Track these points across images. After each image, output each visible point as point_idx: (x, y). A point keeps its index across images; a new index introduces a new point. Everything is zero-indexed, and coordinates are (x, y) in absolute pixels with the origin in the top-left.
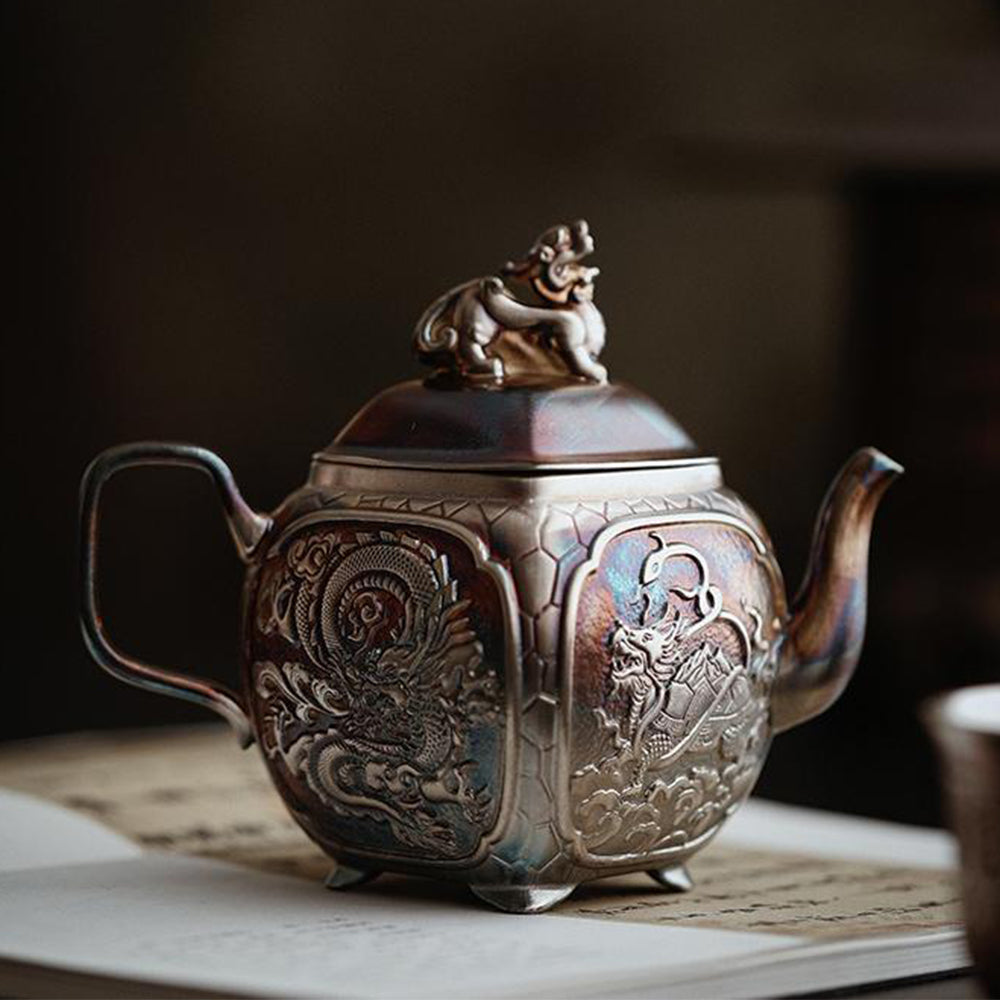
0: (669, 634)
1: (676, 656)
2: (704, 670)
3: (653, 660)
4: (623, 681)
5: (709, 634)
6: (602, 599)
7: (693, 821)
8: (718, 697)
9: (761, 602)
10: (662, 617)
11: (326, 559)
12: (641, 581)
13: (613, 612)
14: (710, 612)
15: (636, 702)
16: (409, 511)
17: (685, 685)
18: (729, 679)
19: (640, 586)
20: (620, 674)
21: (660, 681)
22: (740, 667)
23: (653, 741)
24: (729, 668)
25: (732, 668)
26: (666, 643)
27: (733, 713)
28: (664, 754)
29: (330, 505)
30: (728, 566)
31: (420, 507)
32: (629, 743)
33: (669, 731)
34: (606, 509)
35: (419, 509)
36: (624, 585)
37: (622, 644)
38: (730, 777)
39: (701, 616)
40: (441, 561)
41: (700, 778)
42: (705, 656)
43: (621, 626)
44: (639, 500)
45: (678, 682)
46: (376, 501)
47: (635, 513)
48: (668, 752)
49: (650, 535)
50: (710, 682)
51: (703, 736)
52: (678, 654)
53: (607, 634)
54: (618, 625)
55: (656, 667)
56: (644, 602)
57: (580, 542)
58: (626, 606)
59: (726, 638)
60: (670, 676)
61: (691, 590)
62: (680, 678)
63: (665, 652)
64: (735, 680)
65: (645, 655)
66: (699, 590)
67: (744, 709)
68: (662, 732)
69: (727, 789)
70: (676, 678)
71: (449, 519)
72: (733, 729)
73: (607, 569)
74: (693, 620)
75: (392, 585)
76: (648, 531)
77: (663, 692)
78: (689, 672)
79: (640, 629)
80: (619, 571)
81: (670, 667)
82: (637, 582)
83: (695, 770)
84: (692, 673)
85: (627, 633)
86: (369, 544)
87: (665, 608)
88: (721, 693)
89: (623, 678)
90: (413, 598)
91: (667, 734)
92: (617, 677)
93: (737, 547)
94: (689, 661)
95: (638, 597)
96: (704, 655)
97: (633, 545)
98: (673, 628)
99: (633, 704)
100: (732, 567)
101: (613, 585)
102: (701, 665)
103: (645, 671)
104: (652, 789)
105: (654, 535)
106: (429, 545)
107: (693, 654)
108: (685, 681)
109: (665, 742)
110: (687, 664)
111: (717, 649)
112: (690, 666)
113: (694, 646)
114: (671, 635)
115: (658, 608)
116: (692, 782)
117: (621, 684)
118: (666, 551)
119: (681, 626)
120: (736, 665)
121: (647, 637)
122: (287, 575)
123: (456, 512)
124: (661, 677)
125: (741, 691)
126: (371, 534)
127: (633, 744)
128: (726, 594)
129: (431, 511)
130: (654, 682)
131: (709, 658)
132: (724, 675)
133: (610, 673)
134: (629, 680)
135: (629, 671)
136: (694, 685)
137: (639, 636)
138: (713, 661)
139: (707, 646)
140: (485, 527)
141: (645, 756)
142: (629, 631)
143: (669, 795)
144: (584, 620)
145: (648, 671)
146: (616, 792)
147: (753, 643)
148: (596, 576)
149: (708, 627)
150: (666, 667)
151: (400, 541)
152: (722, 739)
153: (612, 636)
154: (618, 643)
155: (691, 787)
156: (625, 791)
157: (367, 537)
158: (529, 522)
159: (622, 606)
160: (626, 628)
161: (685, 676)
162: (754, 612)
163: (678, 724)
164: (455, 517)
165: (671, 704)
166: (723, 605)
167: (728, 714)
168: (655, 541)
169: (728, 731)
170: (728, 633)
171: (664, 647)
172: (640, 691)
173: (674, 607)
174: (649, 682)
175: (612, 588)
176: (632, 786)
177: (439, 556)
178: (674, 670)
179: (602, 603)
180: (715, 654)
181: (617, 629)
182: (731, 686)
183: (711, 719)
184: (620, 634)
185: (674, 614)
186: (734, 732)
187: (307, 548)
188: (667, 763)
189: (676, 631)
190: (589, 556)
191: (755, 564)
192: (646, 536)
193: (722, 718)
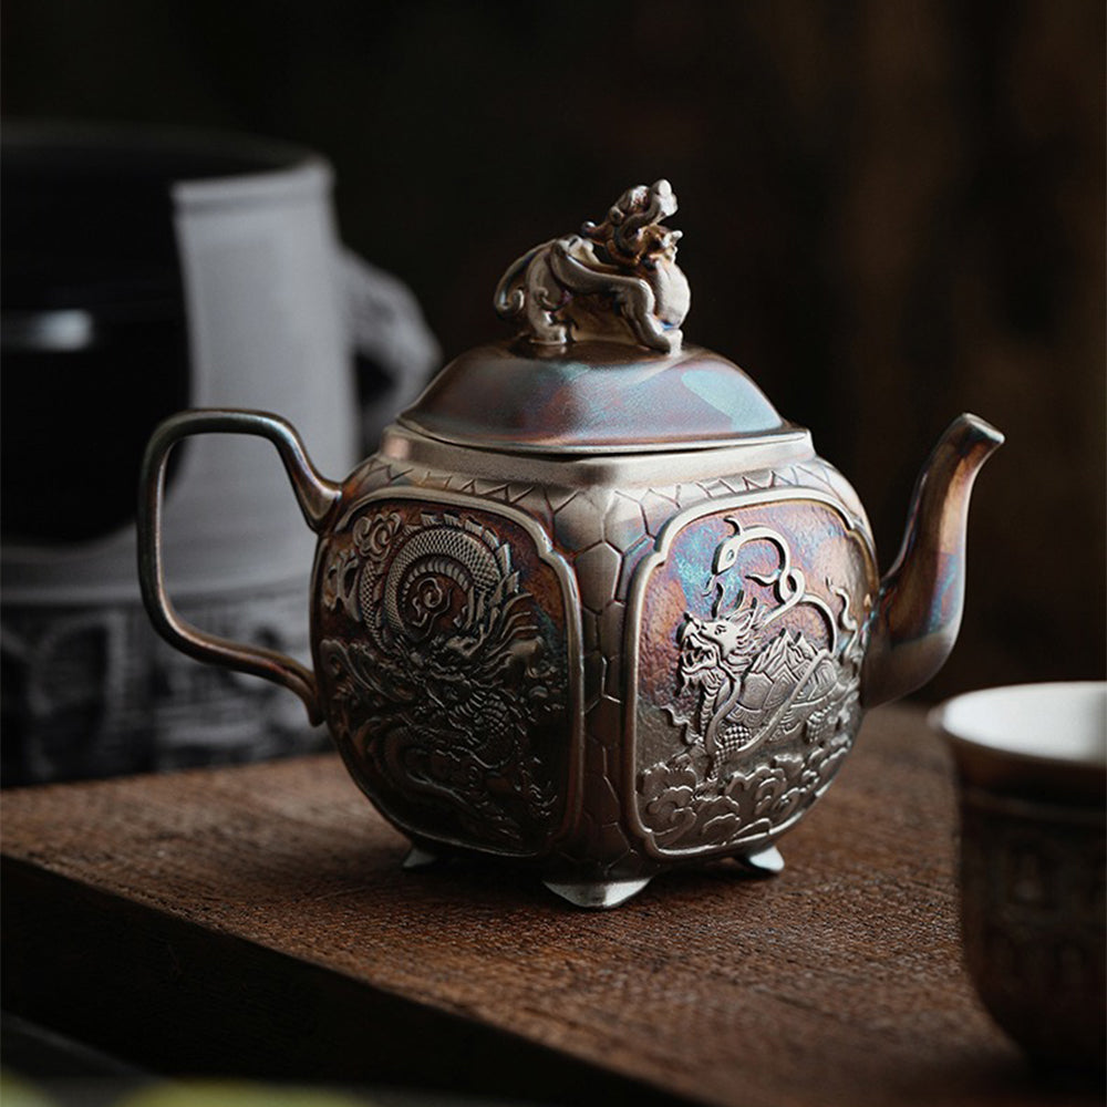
0: (744, 624)
1: (752, 646)
2: (784, 657)
3: (726, 652)
4: (693, 677)
5: (789, 619)
6: (670, 592)
7: (777, 808)
8: (800, 684)
9: (850, 581)
10: (737, 606)
11: (392, 537)
12: (715, 571)
13: (683, 605)
14: (791, 597)
15: (708, 697)
16: (473, 494)
17: (763, 674)
18: (813, 665)
19: (714, 576)
20: (690, 670)
21: (735, 673)
22: (825, 651)
23: (728, 734)
24: (812, 653)
25: (816, 653)
26: (741, 634)
27: (817, 699)
28: (740, 745)
29: (395, 481)
30: (814, 545)
31: (485, 490)
32: (701, 739)
33: (745, 722)
34: (678, 494)
35: (485, 492)
36: (695, 575)
37: (692, 638)
38: (817, 761)
39: (782, 602)
40: (503, 550)
41: (783, 765)
42: (786, 643)
43: (691, 620)
44: (717, 481)
45: (754, 672)
46: (442, 479)
47: (710, 496)
48: (745, 743)
49: (726, 521)
50: (791, 670)
51: (785, 724)
52: (755, 643)
53: (676, 628)
54: (688, 619)
55: (730, 659)
56: (717, 592)
57: (648, 533)
58: (697, 599)
59: (810, 622)
60: (746, 666)
61: (769, 576)
62: (757, 668)
63: (740, 643)
64: (820, 663)
65: (717, 647)
66: (780, 574)
67: (830, 693)
68: (737, 725)
69: (814, 774)
70: (753, 669)
71: (512, 505)
72: (819, 714)
73: (677, 560)
74: (772, 607)
75: (457, 571)
76: (723, 515)
77: (737, 685)
78: (768, 662)
79: (712, 621)
80: (690, 562)
81: (747, 657)
82: (709, 571)
83: (776, 757)
84: (771, 662)
85: (697, 627)
86: (434, 527)
87: (740, 596)
88: (803, 680)
89: (693, 673)
90: (475, 587)
91: (744, 726)
92: (686, 673)
93: (823, 523)
94: (768, 650)
95: (711, 587)
96: (784, 642)
97: (706, 531)
98: (749, 618)
99: (704, 698)
100: (817, 545)
101: (683, 576)
102: (782, 653)
103: (718, 665)
104: (729, 782)
105: (730, 519)
106: (492, 532)
107: (772, 642)
108: (763, 671)
109: (742, 735)
110: (764, 654)
111: (799, 634)
112: (768, 655)
113: (773, 633)
114: (747, 624)
115: (733, 597)
116: (773, 771)
117: (690, 680)
118: (745, 536)
119: (758, 615)
120: (821, 648)
121: (720, 630)
122: (353, 554)
123: (519, 499)
124: (735, 669)
125: (826, 675)
126: (435, 517)
127: (705, 738)
128: (810, 576)
129: (495, 496)
130: (728, 674)
131: (789, 645)
132: (808, 661)
133: (680, 669)
134: (700, 675)
135: (700, 665)
136: (773, 674)
137: (710, 629)
138: (795, 647)
139: (787, 633)
140: (548, 516)
141: (720, 750)
142: (700, 624)
143: (747, 787)
144: (651, 617)
145: (721, 664)
146: (688, 788)
147: (840, 625)
148: (664, 567)
149: (788, 612)
150: (741, 658)
151: (464, 527)
152: (806, 725)
153: (680, 631)
154: (688, 637)
155: (772, 776)
156: (698, 786)
157: (431, 519)
158: (595, 511)
159: (693, 598)
160: (697, 621)
161: (762, 666)
162: (841, 592)
163: (756, 715)
164: (520, 503)
165: (747, 694)
166: (806, 587)
167: (812, 700)
168: (732, 527)
169: (812, 717)
170: (811, 616)
171: (739, 637)
172: (712, 686)
173: (751, 594)
174: (722, 675)
175: (681, 579)
176: (705, 780)
177: (501, 544)
178: (750, 660)
179: (670, 596)
180: (796, 640)
181: (688, 623)
182: (814, 671)
183: (793, 706)
184: (690, 629)
185: (750, 603)
186: (819, 717)
187: (374, 525)
188: (745, 755)
189: (752, 620)
190: (657, 548)
191: (844, 541)
192: (722, 520)
193: (806, 704)
